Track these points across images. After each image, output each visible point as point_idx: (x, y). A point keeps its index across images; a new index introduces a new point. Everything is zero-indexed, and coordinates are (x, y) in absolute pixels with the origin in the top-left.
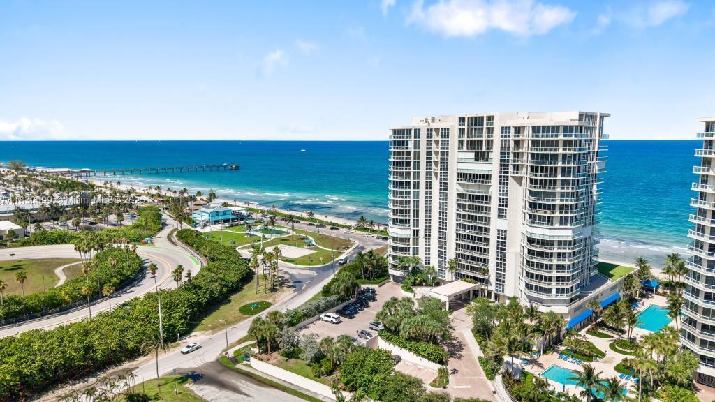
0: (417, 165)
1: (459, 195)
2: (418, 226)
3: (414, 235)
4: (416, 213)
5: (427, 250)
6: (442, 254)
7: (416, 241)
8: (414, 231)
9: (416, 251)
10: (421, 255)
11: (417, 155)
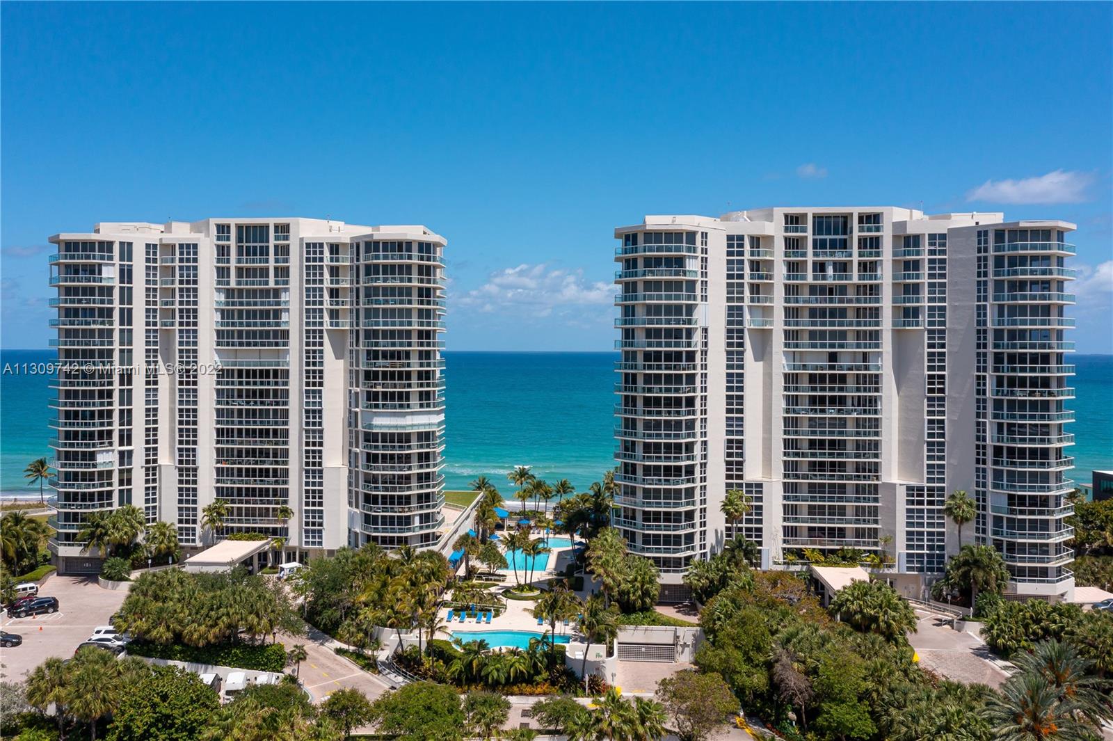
0: (127, 317)
3: (121, 462)
4: (126, 416)
5: (151, 492)
7: (126, 477)
9: (126, 496)
10: (138, 501)
11: (126, 296)
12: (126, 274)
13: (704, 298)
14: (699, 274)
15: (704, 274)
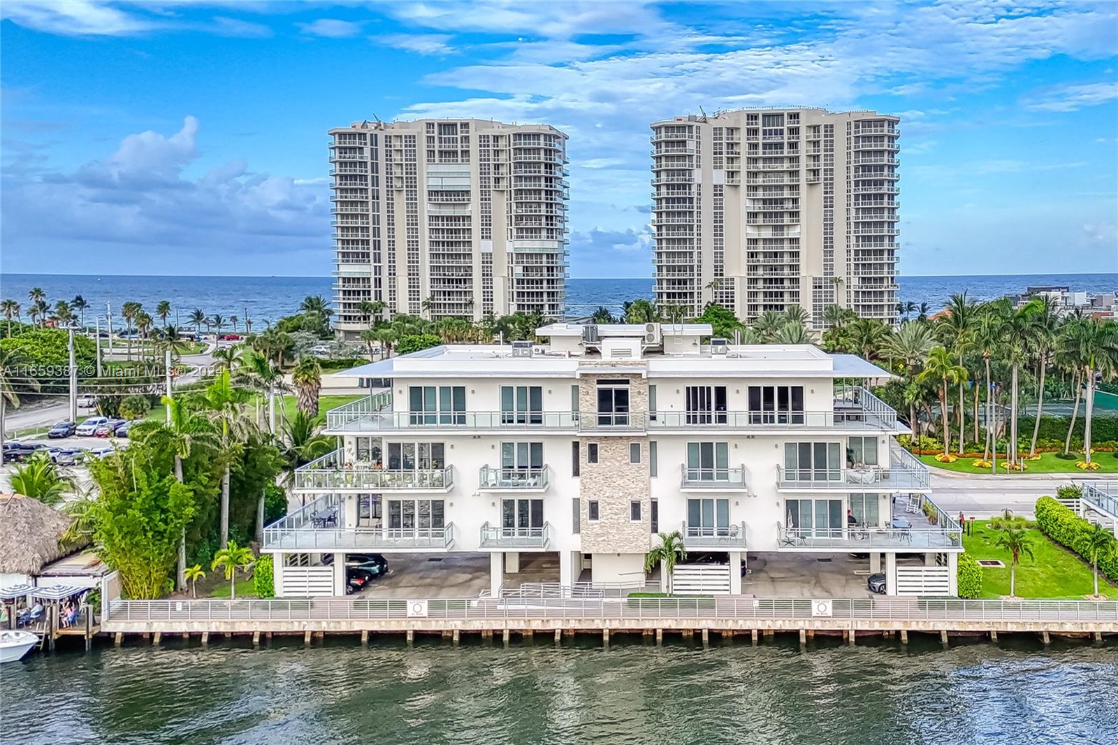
1: (431, 218)
2: (379, 262)
3: (375, 273)
4: (377, 245)
5: (393, 293)
6: (414, 294)
7: (378, 282)
8: (375, 267)
9: (379, 295)
10: (385, 296)
13: (698, 166)
14: (695, 151)
15: (698, 152)
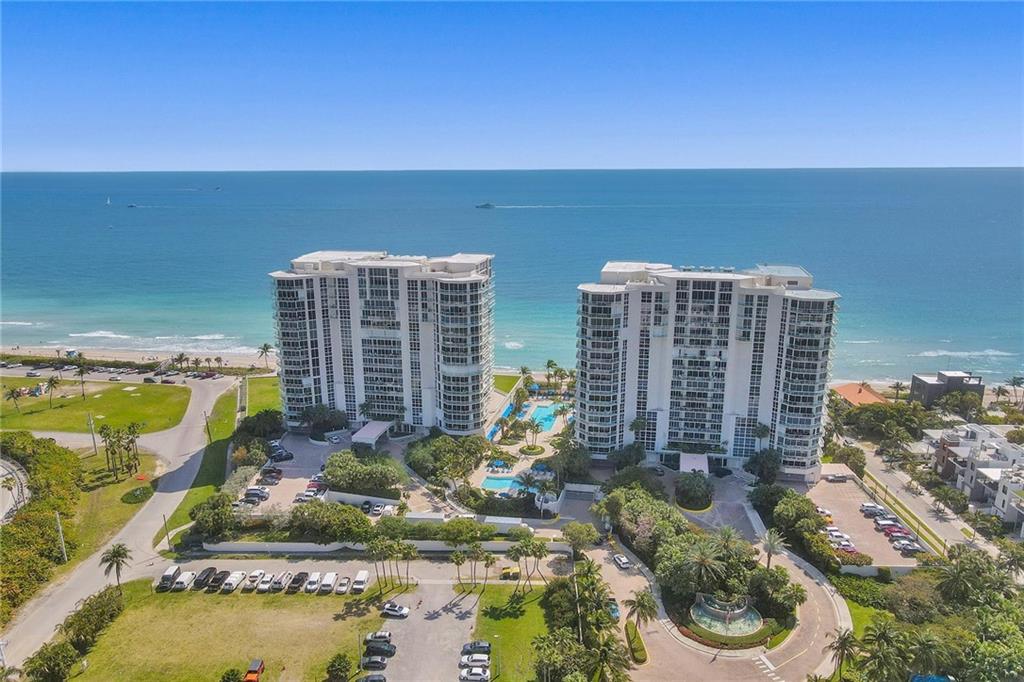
0: (312, 315)
1: (364, 341)
2: (319, 374)
3: (315, 383)
4: (316, 363)
5: (331, 395)
6: (350, 397)
7: (318, 390)
8: (315, 379)
9: (319, 399)
10: (325, 400)
11: (312, 305)
12: (311, 295)
13: (626, 326)
15: (626, 314)
